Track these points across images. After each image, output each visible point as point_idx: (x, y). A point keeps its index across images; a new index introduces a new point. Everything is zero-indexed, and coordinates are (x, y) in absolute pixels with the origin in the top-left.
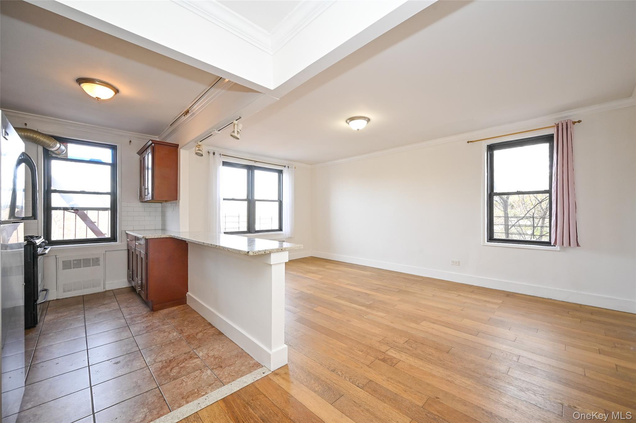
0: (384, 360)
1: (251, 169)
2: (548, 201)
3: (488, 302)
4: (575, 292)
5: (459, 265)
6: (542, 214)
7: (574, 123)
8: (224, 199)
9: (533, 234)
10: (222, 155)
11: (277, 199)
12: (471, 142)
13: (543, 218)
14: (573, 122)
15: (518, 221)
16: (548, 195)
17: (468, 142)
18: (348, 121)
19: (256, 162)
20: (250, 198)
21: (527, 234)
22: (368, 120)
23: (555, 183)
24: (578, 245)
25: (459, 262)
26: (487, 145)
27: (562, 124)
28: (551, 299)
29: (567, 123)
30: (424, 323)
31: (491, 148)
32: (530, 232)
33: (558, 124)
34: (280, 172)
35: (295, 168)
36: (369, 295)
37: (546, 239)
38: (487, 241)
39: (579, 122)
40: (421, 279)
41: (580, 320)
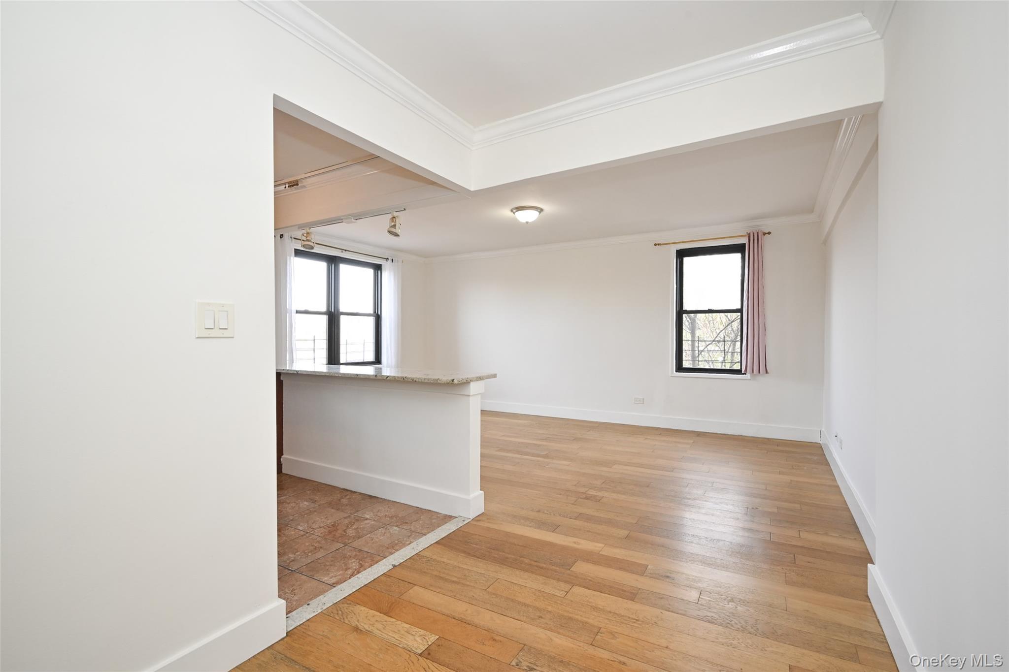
0: (587, 498)
1: (333, 261)
2: (739, 320)
3: (679, 442)
4: (764, 425)
5: (643, 403)
6: (733, 336)
7: (765, 234)
8: (297, 312)
9: (724, 361)
10: (294, 238)
11: (371, 310)
12: (658, 244)
13: (734, 342)
14: (763, 233)
15: (706, 347)
16: (739, 314)
17: (655, 245)
18: (514, 211)
19: (344, 251)
20: (333, 311)
21: (717, 361)
22: (541, 210)
23: (747, 301)
24: (767, 372)
25: (643, 399)
26: (677, 251)
27: (754, 233)
28: (741, 436)
29: (758, 233)
30: (615, 466)
31: (682, 254)
32: (721, 359)
33: (750, 234)
34: (378, 268)
35: (402, 263)
36: (539, 446)
37: (737, 367)
38: (676, 371)
39: (769, 233)
40: (597, 425)
41: (766, 452)
